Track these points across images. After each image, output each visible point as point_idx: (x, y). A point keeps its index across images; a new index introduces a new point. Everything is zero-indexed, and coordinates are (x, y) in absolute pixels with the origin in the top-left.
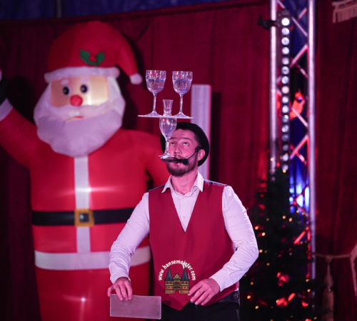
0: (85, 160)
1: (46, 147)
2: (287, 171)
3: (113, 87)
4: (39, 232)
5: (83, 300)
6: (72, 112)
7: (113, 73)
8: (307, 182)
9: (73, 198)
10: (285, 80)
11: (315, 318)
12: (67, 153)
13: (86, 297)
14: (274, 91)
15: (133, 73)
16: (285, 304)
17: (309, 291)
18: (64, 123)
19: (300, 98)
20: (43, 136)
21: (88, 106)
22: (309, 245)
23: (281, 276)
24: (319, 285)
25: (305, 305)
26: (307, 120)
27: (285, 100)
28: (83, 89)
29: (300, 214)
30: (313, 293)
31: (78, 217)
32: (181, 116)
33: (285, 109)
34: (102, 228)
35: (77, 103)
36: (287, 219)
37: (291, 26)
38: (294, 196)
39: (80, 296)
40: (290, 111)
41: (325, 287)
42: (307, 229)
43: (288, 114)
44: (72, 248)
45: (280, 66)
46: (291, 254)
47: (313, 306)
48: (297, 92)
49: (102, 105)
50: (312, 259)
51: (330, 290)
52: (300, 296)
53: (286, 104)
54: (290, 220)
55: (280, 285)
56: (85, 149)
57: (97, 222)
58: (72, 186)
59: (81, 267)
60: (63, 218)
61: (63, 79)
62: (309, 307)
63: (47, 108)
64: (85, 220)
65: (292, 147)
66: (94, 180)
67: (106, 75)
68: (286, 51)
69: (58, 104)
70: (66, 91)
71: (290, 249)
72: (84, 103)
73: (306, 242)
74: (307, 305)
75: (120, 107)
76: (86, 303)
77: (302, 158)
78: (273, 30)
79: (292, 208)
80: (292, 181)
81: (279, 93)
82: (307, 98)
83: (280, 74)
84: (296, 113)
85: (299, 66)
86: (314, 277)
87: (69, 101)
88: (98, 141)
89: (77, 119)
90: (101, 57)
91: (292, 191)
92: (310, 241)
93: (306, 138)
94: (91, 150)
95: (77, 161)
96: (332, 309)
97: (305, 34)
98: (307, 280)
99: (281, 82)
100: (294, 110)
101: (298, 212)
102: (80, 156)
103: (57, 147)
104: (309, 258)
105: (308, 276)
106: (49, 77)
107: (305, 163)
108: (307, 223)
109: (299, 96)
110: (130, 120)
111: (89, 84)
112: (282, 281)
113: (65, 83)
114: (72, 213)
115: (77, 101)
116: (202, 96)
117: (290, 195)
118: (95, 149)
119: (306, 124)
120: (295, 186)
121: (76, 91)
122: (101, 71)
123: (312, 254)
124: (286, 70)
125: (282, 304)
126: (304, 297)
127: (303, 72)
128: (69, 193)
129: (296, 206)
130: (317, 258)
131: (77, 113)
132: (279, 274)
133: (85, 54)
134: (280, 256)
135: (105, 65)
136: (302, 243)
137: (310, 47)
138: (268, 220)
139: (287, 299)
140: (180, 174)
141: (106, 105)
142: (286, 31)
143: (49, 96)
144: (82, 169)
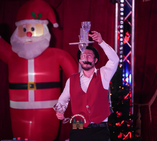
0: (33, 61)
1: (16, 55)
2: (122, 67)
3: (46, 29)
4: (12, 92)
5: (31, 122)
7: (46, 22)
8: (130, 72)
9: (27, 77)
10: (121, 27)
11: (133, 132)
12: (25, 58)
13: (32, 121)
14: (116, 31)
15: (55, 23)
16: (120, 125)
17: (130, 119)
18: (24, 44)
19: (128, 35)
20: (14, 49)
21: (34, 37)
22: (131, 99)
23: (118, 113)
24: (135, 117)
25: (128, 125)
26: (131, 44)
27: (121, 35)
28: (32, 29)
29: (127, 86)
30: (132, 121)
31: (29, 86)
33: (121, 40)
34: (40, 90)
35: (30, 36)
36: (121, 88)
37: (125, 3)
38: (124, 78)
39: (29, 121)
40: (124, 40)
41: (137, 118)
42: (130, 92)
43: (122, 42)
44: (26, 100)
45: (119, 20)
46: (123, 103)
47: (132, 126)
48: (127, 32)
49: (40, 36)
50: (132, 106)
51: (139, 119)
52: (126, 122)
53: (122, 37)
54: (123, 88)
55: (118, 117)
56: (33, 56)
57: (38, 88)
58: (27, 72)
59: (30, 108)
60: (23, 86)
61: (24, 25)
62: (130, 126)
63: (16, 37)
65: (124, 56)
66: (36, 70)
67: (43, 24)
68: (122, 14)
69: (21, 36)
70: (25, 30)
71: (122, 101)
72: (33, 36)
73: (129, 98)
74: (129, 126)
75: (48, 38)
76: (32, 123)
77: (128, 61)
78: (117, 4)
79: (124, 83)
80: (124, 71)
81: (119, 32)
82: (131, 35)
83: (119, 24)
84: (126, 41)
85: (128, 21)
86: (132, 113)
87: (26, 34)
89: (30, 43)
90: (40, 15)
91: (124, 75)
92: (131, 98)
93: (130, 52)
94: (36, 56)
95: (29, 61)
96: (140, 127)
97: (131, 6)
98: (130, 115)
99: (120, 27)
100: (125, 40)
101: (126, 85)
102: (30, 59)
103: (20, 55)
104: (131, 105)
105: (130, 113)
106: (17, 24)
107: (130, 63)
108: (130, 90)
109: (127, 34)
111: (35, 27)
112: (119, 115)
113: (24, 26)
114: (27, 84)
115: (30, 35)
117: (123, 77)
118: (37, 56)
119: (130, 46)
120: (125, 73)
121: (29, 30)
122: (40, 21)
123: (132, 103)
124: (122, 22)
125: (119, 125)
126: (128, 122)
127: (129, 23)
128: (25, 75)
129: (126, 82)
130: (134, 105)
131: (30, 40)
132: (117, 112)
133: (33, 14)
134: (118, 104)
135: (42, 19)
136: (127, 98)
137: (133, 12)
138: (113, 88)
139: (120, 123)
141: (42, 36)
142: (122, 5)
143: (17, 32)
144: (31, 64)
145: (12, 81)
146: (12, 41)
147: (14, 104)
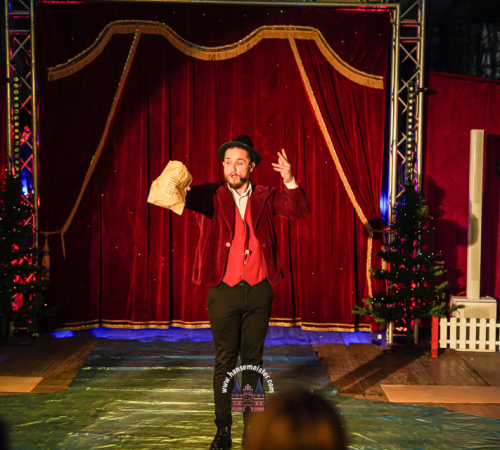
14: (9, 125)
27: (17, 131)
33: (17, 137)
37: (20, 83)
41: (44, 252)
42: (33, 215)
43: (19, 140)
45: (13, 108)
48: (26, 126)
51: (47, 254)
53: (18, 134)
55: (14, 252)
65: (22, 162)
68: (17, 98)
77: (29, 169)
78: (8, 85)
81: (13, 126)
82: (32, 130)
84: (25, 139)
85: (26, 109)
86: (37, 246)
93: (31, 156)
97: (30, 88)
99: (14, 119)
100: (23, 138)
107: (31, 172)
109: (27, 129)
112: (16, 249)
119: (31, 147)
124: (17, 111)
125: (16, 264)
127: (29, 112)
130: (39, 234)
132: (13, 245)
136: (29, 224)
137: (33, 97)
142: (17, 86)
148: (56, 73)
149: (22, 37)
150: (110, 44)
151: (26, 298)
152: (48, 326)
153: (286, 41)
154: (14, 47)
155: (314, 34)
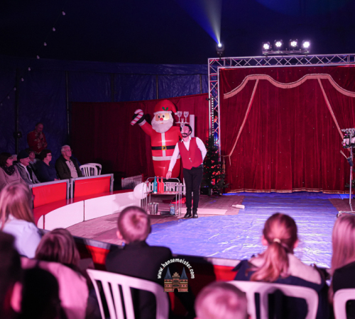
0: (164, 134)
1: (154, 131)
3: (171, 116)
4: (153, 152)
5: (164, 168)
6: (161, 122)
7: (171, 112)
11: (220, 171)
12: (160, 132)
14: (210, 116)
15: (175, 112)
16: (213, 168)
18: (158, 125)
20: (154, 128)
23: (212, 161)
30: (220, 165)
32: (186, 123)
34: (169, 150)
36: (214, 147)
37: (214, 100)
42: (218, 149)
46: (215, 156)
50: (220, 157)
51: (224, 164)
52: (217, 166)
56: (164, 131)
57: (167, 149)
58: (161, 140)
59: (164, 160)
60: (159, 148)
61: (158, 114)
62: (219, 168)
63: (154, 121)
64: (164, 148)
66: (166, 138)
67: (169, 113)
68: (213, 106)
69: (157, 120)
70: (159, 117)
72: (164, 120)
75: (172, 121)
78: (209, 101)
84: (215, 121)
87: (160, 119)
88: (167, 129)
89: (162, 124)
90: (167, 108)
95: (162, 134)
97: (217, 102)
99: (212, 114)
103: (157, 131)
105: (219, 161)
106: (155, 114)
110: (174, 124)
111: (164, 115)
114: (161, 147)
115: (162, 119)
116: (192, 117)
121: (161, 117)
122: (167, 112)
124: (213, 111)
127: (217, 111)
128: (160, 142)
133: (163, 108)
135: (168, 110)
136: (217, 153)
137: (219, 105)
140: (185, 137)
141: (169, 120)
143: (155, 118)
144: (163, 136)
145: (153, 145)
146: (152, 123)
147: (155, 158)
148: (227, 96)
149: (214, 83)
150: (247, 84)
151: (216, 181)
152: (225, 191)
153: (317, 80)
154: (211, 86)
155: (328, 77)
